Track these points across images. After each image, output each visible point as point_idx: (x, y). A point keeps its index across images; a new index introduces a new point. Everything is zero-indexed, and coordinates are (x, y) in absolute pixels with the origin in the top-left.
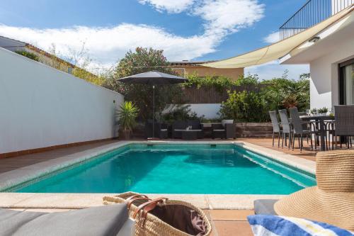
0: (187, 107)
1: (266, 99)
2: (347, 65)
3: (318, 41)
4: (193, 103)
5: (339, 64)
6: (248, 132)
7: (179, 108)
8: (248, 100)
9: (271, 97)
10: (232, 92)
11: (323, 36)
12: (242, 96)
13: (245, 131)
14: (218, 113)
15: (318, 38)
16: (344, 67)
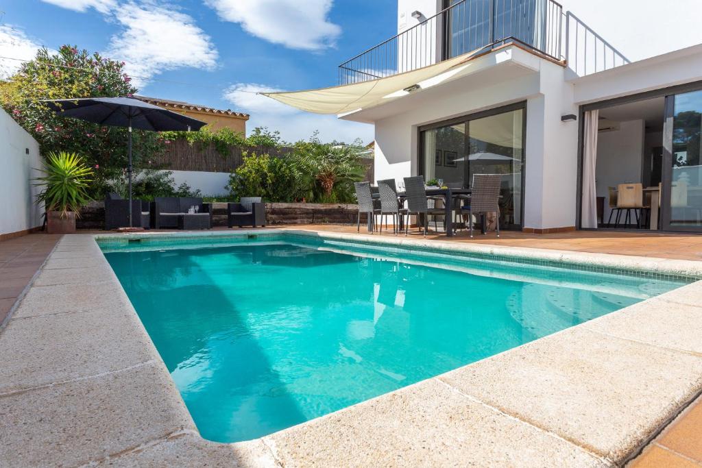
0: (166, 175)
1: (300, 169)
2: (427, 130)
3: (416, 91)
4: (177, 169)
5: (419, 128)
6: (274, 216)
7: (151, 176)
8: (272, 168)
9: (308, 166)
10: (249, 155)
11: (424, 85)
12: (265, 161)
13: (270, 216)
14: (226, 188)
15: (418, 87)
16: (424, 131)
